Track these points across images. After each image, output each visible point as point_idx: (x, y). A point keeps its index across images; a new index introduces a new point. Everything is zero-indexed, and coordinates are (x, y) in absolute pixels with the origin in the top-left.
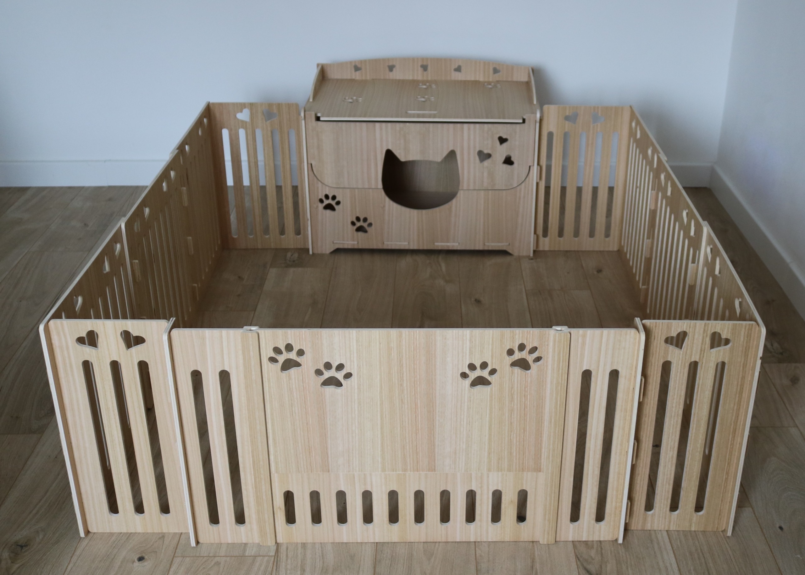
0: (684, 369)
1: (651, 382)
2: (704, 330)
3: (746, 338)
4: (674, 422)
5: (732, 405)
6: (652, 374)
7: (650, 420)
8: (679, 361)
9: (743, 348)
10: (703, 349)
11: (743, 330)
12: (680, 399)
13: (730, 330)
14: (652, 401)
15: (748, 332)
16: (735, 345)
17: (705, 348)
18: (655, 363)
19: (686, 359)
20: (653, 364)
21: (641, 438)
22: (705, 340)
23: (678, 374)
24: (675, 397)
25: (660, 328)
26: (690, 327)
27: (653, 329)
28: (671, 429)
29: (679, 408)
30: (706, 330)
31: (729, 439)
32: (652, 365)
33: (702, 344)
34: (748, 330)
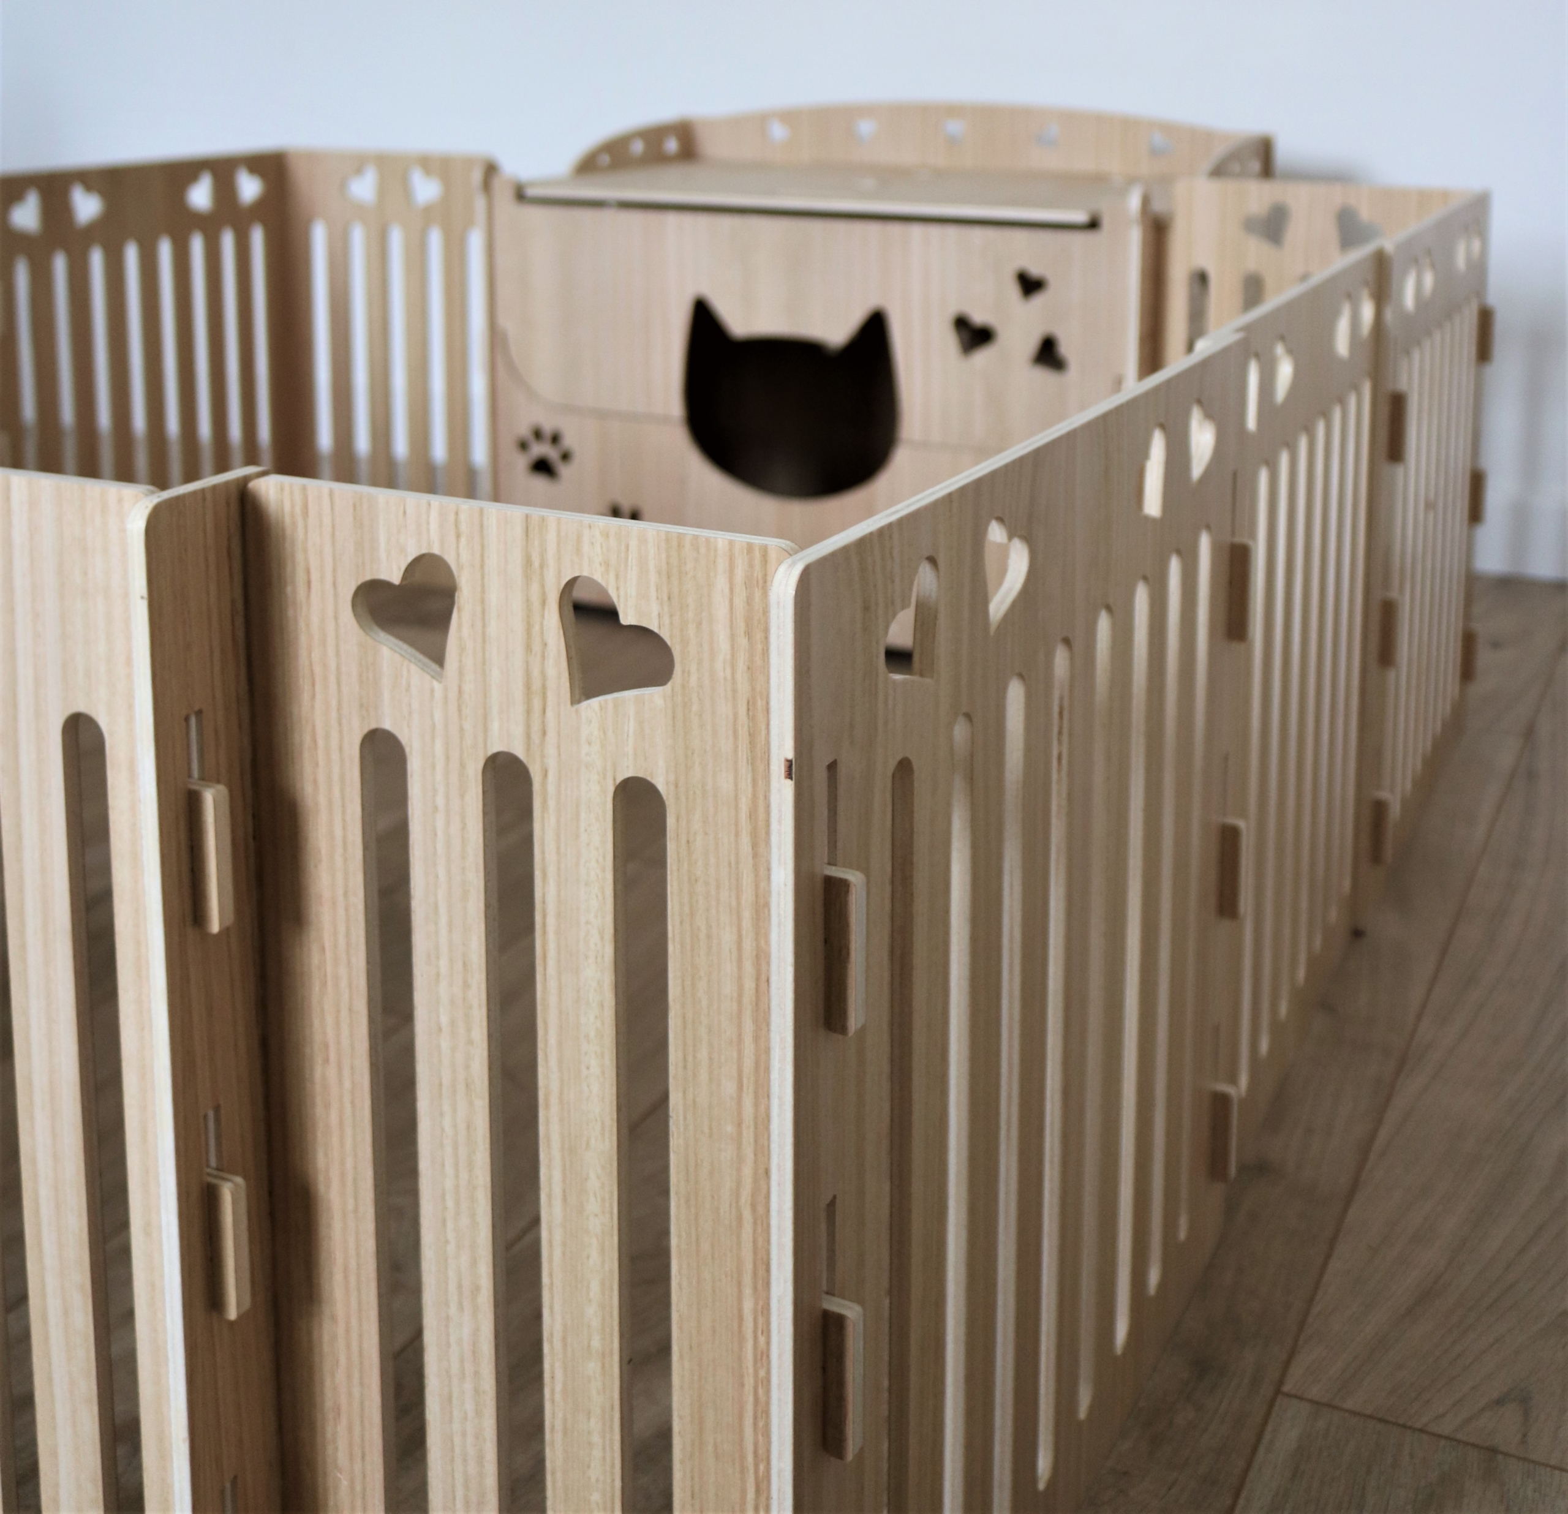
0: (462, 796)
1: (323, 851)
2: (528, 562)
3: (743, 641)
4: (455, 1126)
5: (729, 1087)
6: (322, 800)
7: (347, 1084)
8: (433, 738)
9: (735, 706)
10: (536, 685)
11: (721, 583)
12: (466, 985)
13: (653, 577)
14: (343, 971)
15: (749, 601)
16: (694, 679)
17: (543, 674)
18: (327, 737)
19: (462, 730)
20: (321, 743)
21: (322, 1188)
22: (537, 628)
23: (440, 823)
24: (443, 963)
25: (327, 521)
26: (458, 536)
27: (294, 523)
28: (449, 1170)
29: (470, 1042)
30: (536, 563)
31: (741, 1318)
32: (315, 741)
33: (528, 648)
34: (748, 584)
